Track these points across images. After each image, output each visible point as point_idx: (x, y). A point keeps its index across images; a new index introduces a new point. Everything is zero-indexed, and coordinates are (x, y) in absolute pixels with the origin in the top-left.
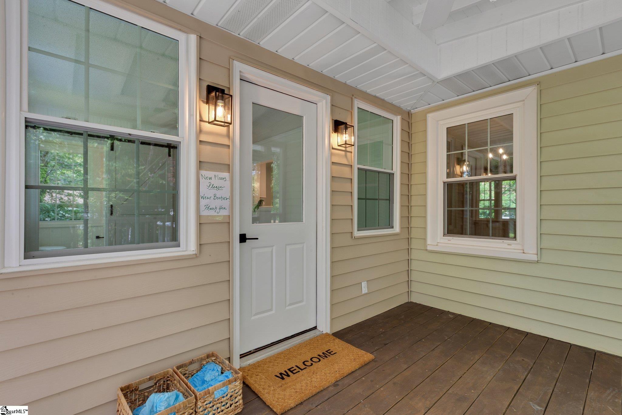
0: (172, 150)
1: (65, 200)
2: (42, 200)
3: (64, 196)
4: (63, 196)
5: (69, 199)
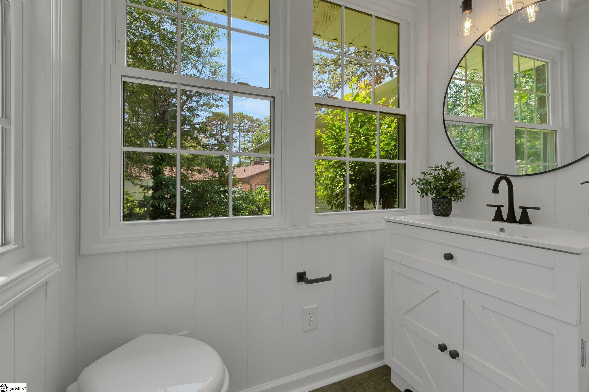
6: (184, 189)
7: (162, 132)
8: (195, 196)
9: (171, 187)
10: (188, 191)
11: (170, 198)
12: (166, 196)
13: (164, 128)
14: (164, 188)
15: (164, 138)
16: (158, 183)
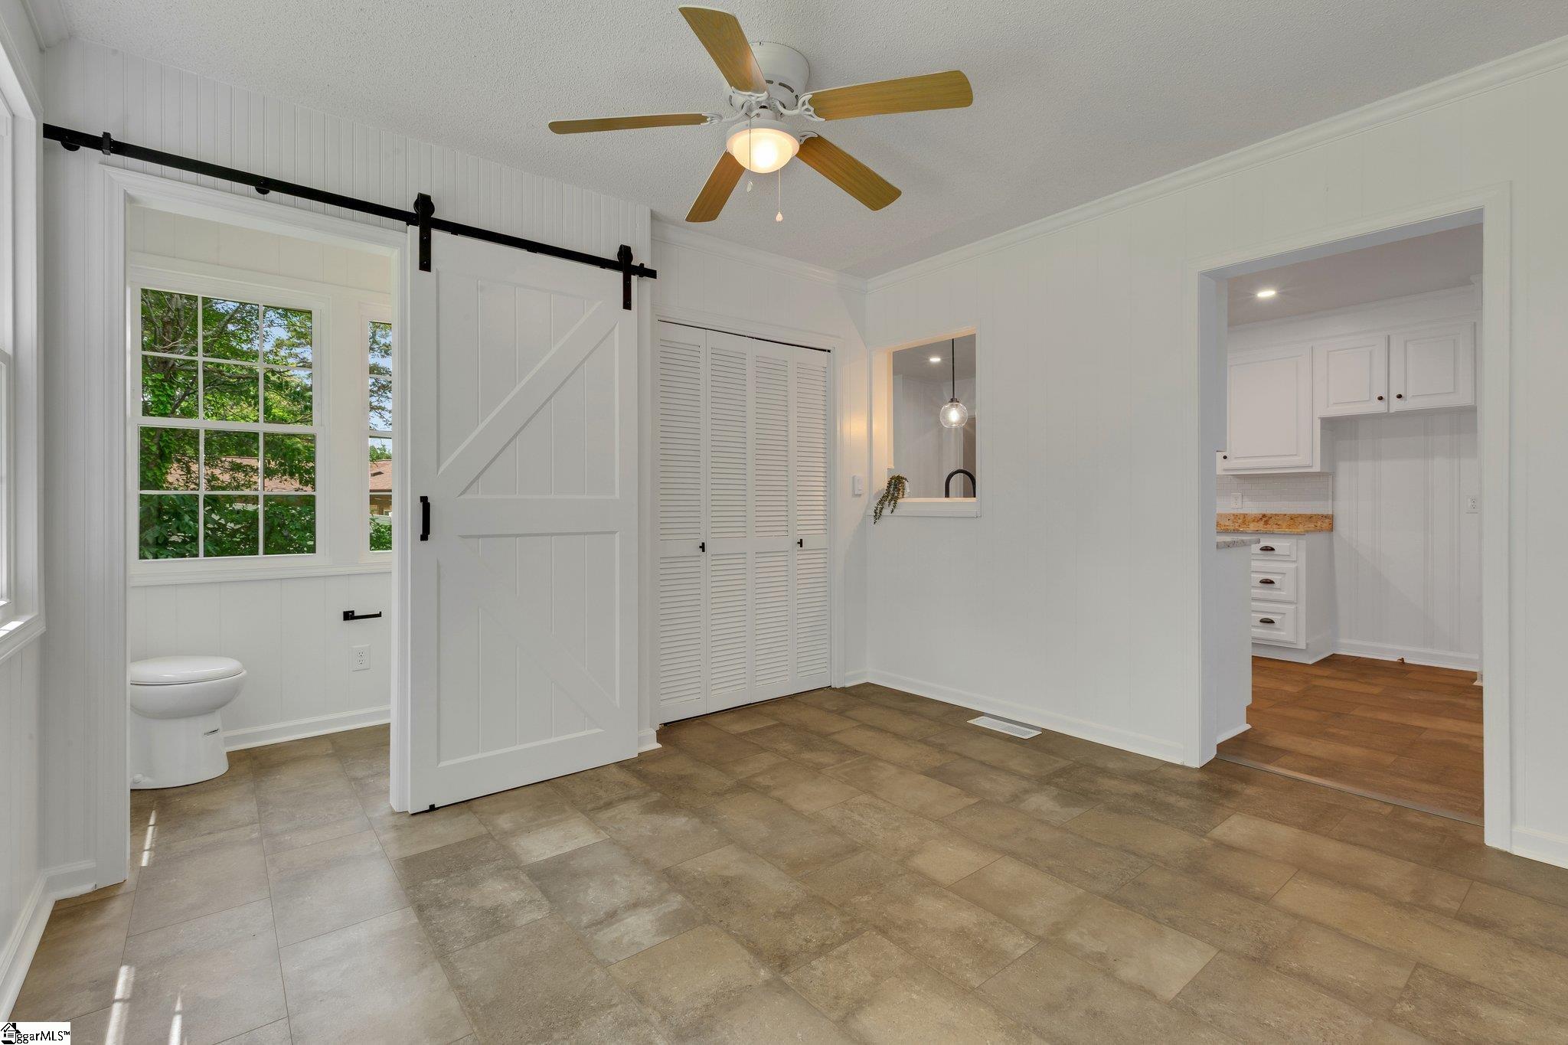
0: (634, 278)
1: (223, 482)
2: (160, 481)
3: (220, 471)
4: (217, 472)
5: (234, 478)
6: (222, 521)
7: (161, 393)
8: (250, 537)
9: (187, 518)
10: (230, 525)
11: (184, 542)
12: (174, 538)
13: (166, 384)
14: (170, 520)
15: (166, 407)
16: (152, 508)
